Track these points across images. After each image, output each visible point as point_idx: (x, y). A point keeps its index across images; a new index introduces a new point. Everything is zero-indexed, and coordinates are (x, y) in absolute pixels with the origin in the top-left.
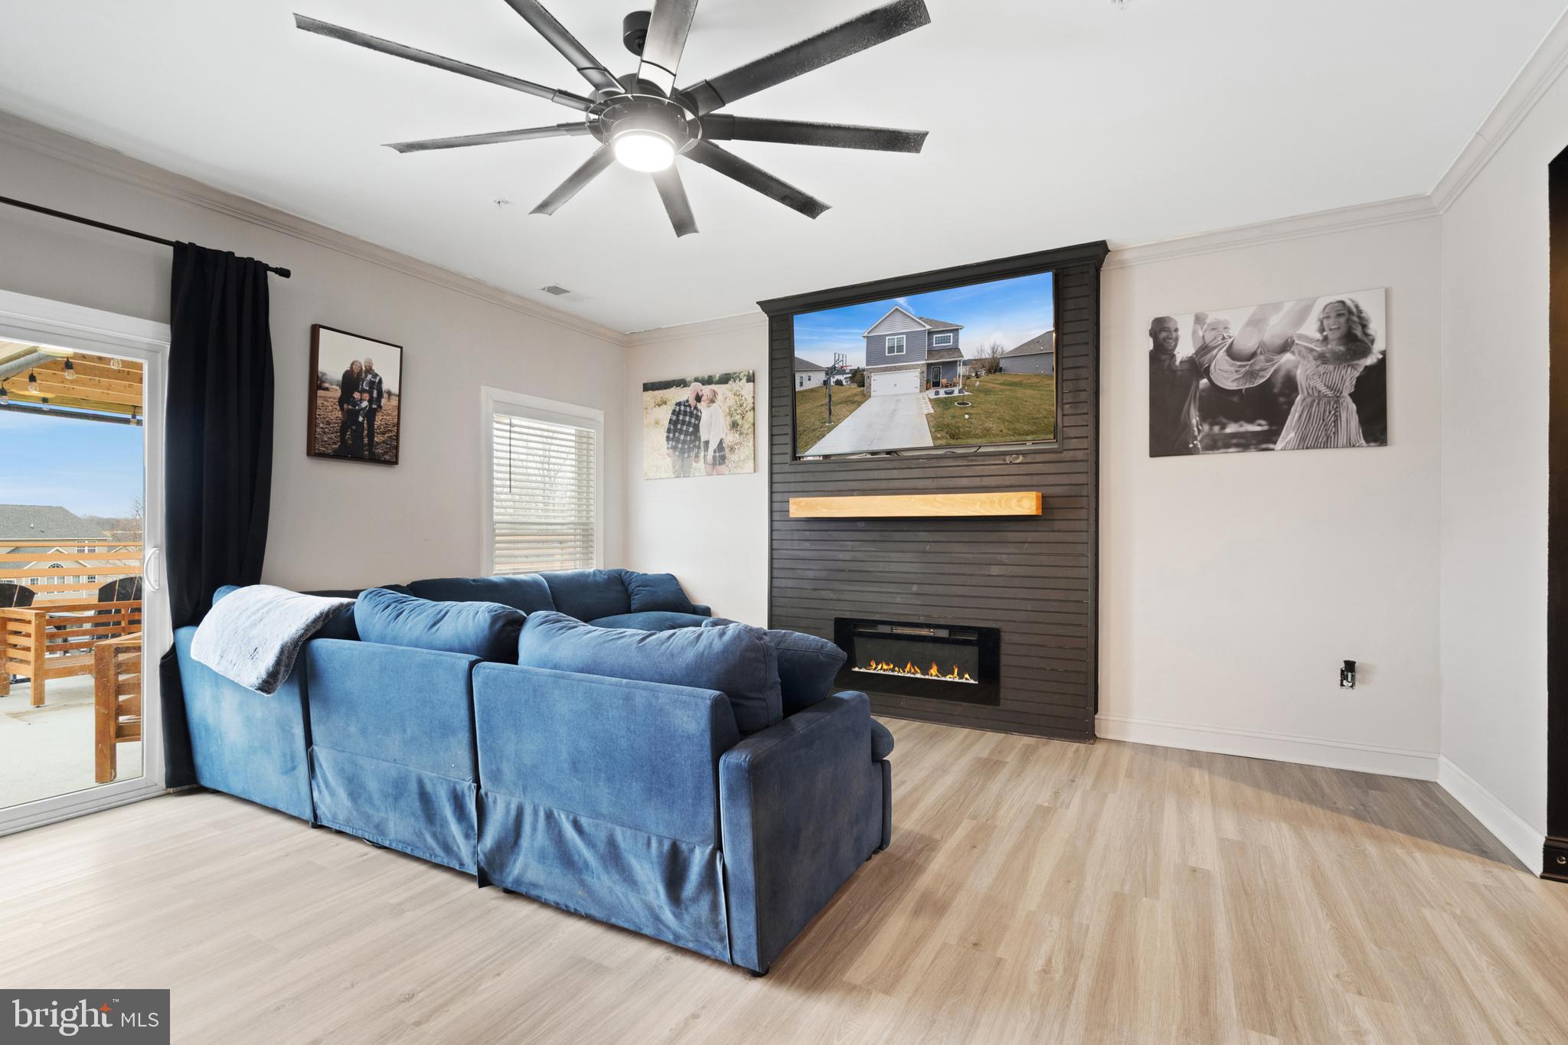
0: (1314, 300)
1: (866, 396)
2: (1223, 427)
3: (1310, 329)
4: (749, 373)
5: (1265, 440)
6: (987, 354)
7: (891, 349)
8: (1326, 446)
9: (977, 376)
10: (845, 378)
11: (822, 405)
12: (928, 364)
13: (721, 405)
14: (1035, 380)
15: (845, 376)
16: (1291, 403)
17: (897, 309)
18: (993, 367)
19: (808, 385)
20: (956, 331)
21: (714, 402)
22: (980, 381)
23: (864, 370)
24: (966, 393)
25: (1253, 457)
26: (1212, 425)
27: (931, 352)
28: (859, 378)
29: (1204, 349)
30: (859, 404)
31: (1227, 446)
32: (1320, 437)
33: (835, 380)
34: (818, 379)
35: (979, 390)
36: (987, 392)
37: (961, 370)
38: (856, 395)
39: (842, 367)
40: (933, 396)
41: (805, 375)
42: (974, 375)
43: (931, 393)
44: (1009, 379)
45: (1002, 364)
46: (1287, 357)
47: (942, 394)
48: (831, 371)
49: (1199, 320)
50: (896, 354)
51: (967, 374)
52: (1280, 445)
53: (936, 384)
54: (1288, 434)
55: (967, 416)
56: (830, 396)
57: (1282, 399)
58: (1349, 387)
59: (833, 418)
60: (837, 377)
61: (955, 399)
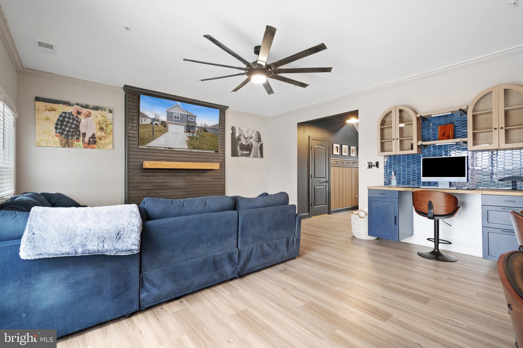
0: (255, 130)
1: (166, 131)
2: (243, 152)
3: (254, 135)
4: (110, 109)
5: (248, 155)
6: (203, 126)
7: (175, 117)
8: (256, 158)
9: (201, 132)
10: (159, 123)
11: (150, 131)
12: (187, 125)
13: (94, 119)
14: (215, 136)
15: (159, 122)
16: (252, 149)
17: (177, 105)
18: (205, 129)
19: (144, 123)
20: (195, 117)
21: (89, 117)
22: (202, 133)
23: (166, 122)
24: (198, 136)
25: (247, 158)
26: (241, 151)
27: (188, 121)
28: (164, 124)
29: (240, 135)
30: (164, 133)
31: (244, 156)
32: (255, 156)
33: (155, 123)
34: (148, 122)
35: (201, 136)
36: (204, 137)
37: (196, 129)
38: (163, 130)
39: (158, 119)
41: (143, 119)
42: (200, 131)
43: (188, 134)
44: (209, 134)
45: (207, 130)
46: (251, 140)
47: (191, 135)
48: (153, 120)
49: (239, 129)
50: (177, 119)
51: (198, 130)
52: (251, 157)
53: (189, 132)
54: (252, 155)
55: (198, 143)
56: (153, 128)
57: (251, 148)
59: (154, 136)
60: (156, 122)
61: (194, 137)
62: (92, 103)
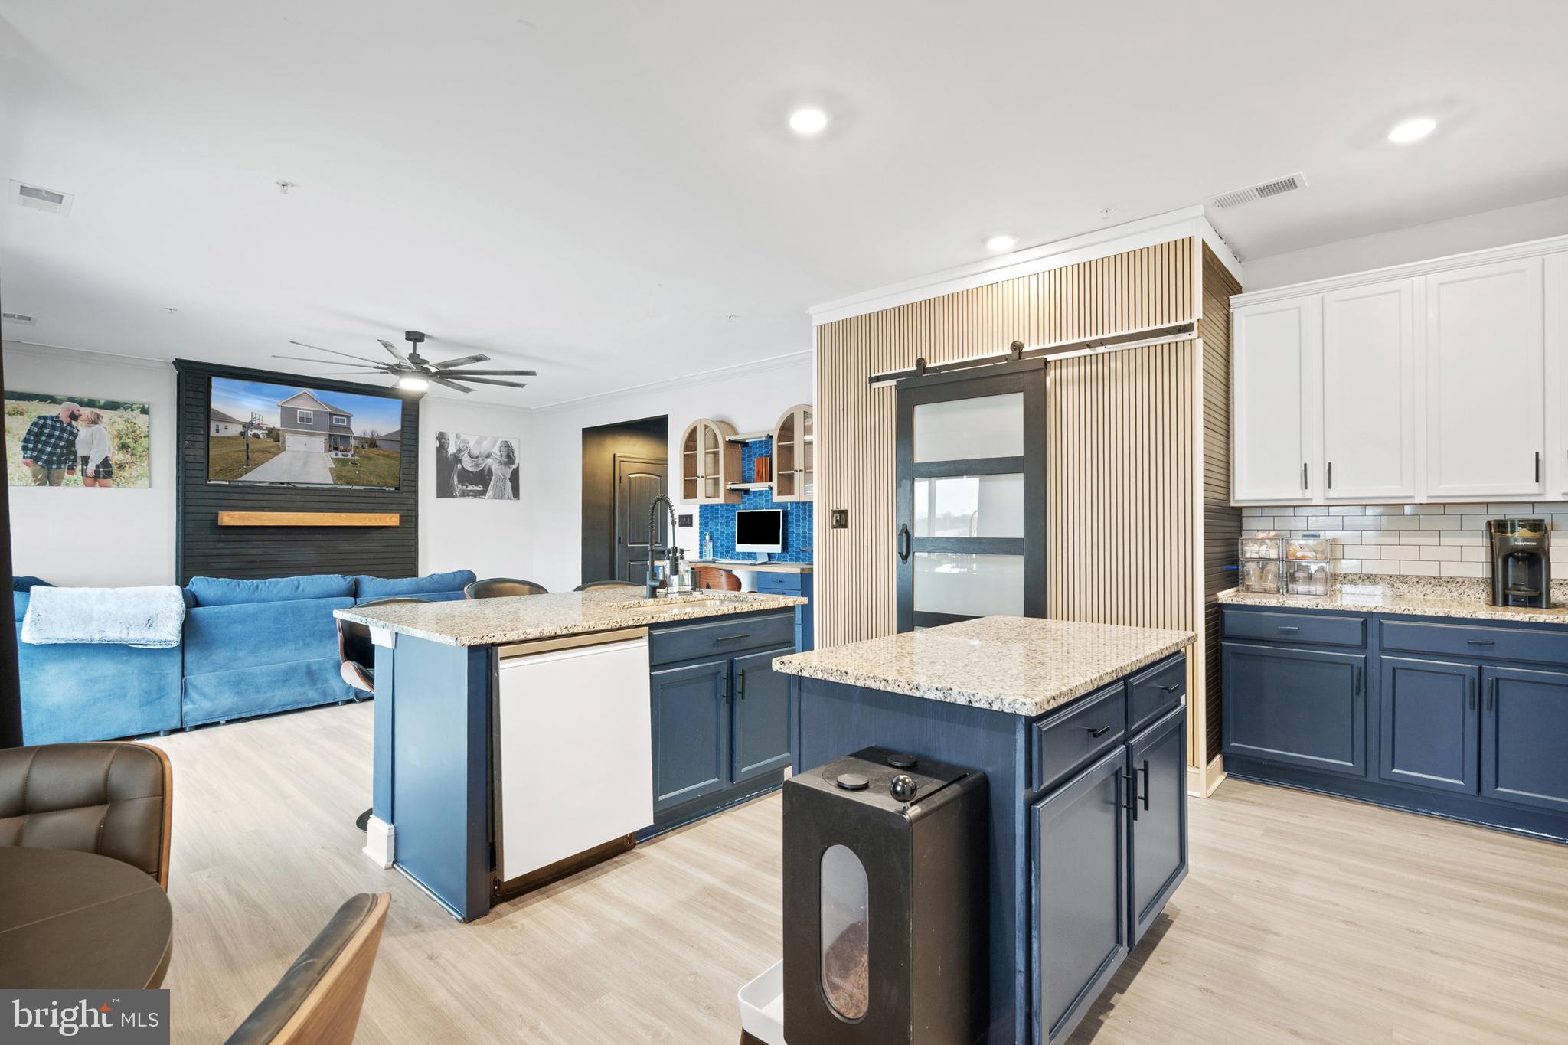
0: (498, 438)
1: (281, 449)
2: (467, 487)
3: (496, 450)
4: (144, 406)
5: (482, 494)
6: (369, 436)
7: (302, 419)
8: (502, 498)
9: (363, 448)
10: (262, 433)
11: (240, 451)
12: (330, 435)
13: (107, 427)
15: (262, 431)
16: (491, 480)
17: (306, 395)
18: (372, 443)
19: (223, 433)
20: (349, 417)
21: (97, 423)
22: (365, 451)
23: (279, 430)
24: (356, 458)
25: (477, 500)
26: (462, 486)
27: (332, 427)
28: (274, 435)
29: (460, 451)
30: (275, 454)
31: (468, 495)
32: (499, 496)
33: (252, 433)
34: (235, 430)
35: (364, 457)
36: (370, 458)
37: (352, 442)
38: (272, 447)
39: (259, 424)
40: (334, 456)
41: (222, 426)
42: (361, 446)
43: (333, 454)
44: (382, 452)
45: (378, 442)
46: (489, 460)
47: (340, 456)
48: (248, 426)
49: (458, 437)
50: (305, 423)
51: (357, 445)
52: (487, 496)
53: (336, 449)
54: (490, 493)
55: (357, 471)
56: (248, 445)
57: (487, 477)
58: (508, 476)
59: (250, 462)
60: (254, 431)
61: (349, 460)
62: (103, 395)
